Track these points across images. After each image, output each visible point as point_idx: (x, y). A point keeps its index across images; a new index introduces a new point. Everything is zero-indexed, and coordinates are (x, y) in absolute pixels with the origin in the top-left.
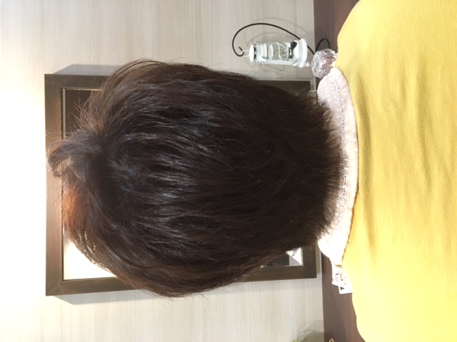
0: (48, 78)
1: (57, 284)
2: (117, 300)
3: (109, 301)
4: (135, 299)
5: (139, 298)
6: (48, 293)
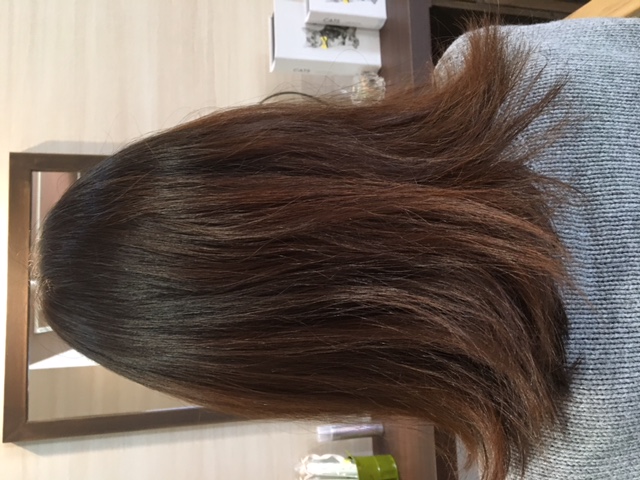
0: (14, 157)
1: (19, 428)
6: (7, 439)
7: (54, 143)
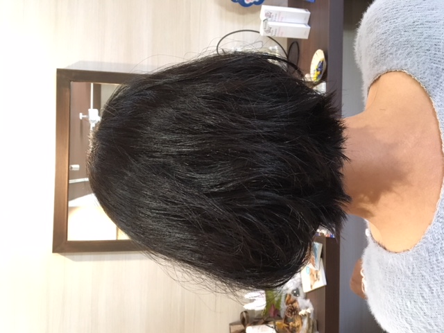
0: (60, 72)
1: (62, 244)
2: (112, 259)
3: (104, 260)
4: (126, 259)
5: (129, 259)
6: (55, 250)
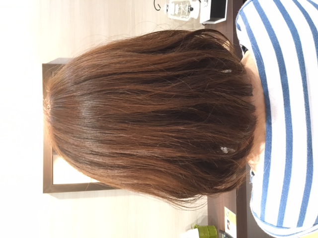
7: (61, 59)
